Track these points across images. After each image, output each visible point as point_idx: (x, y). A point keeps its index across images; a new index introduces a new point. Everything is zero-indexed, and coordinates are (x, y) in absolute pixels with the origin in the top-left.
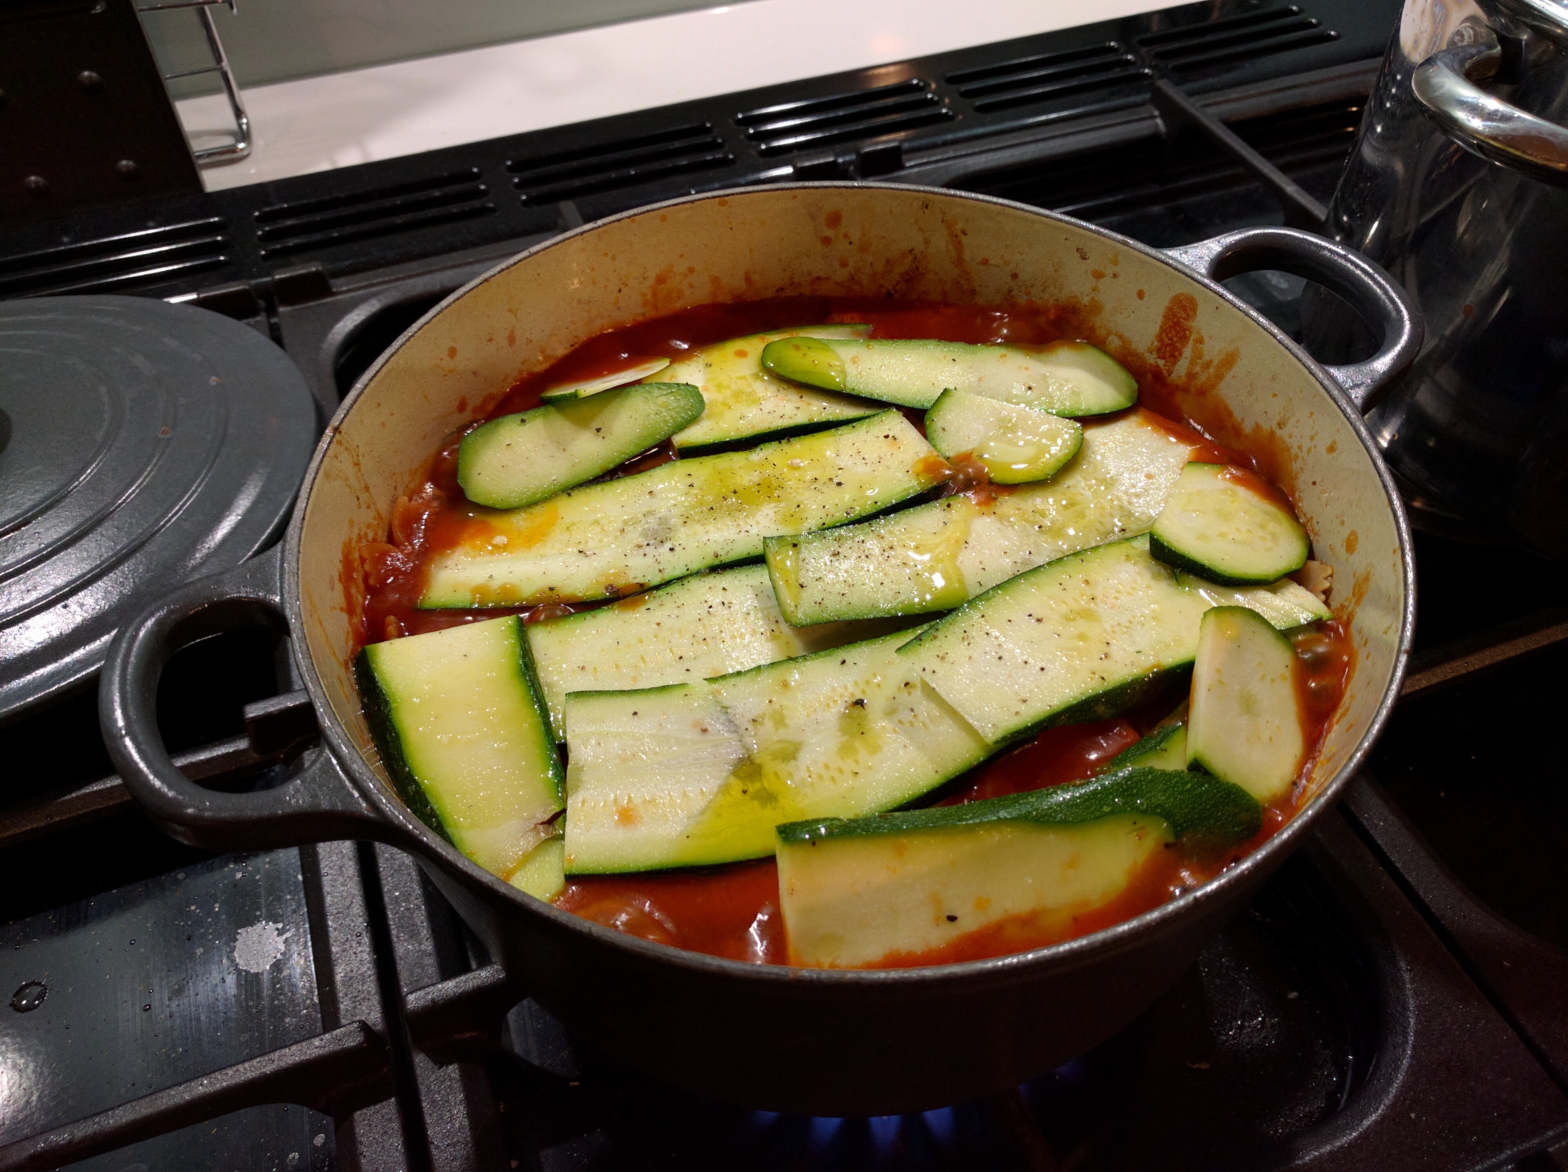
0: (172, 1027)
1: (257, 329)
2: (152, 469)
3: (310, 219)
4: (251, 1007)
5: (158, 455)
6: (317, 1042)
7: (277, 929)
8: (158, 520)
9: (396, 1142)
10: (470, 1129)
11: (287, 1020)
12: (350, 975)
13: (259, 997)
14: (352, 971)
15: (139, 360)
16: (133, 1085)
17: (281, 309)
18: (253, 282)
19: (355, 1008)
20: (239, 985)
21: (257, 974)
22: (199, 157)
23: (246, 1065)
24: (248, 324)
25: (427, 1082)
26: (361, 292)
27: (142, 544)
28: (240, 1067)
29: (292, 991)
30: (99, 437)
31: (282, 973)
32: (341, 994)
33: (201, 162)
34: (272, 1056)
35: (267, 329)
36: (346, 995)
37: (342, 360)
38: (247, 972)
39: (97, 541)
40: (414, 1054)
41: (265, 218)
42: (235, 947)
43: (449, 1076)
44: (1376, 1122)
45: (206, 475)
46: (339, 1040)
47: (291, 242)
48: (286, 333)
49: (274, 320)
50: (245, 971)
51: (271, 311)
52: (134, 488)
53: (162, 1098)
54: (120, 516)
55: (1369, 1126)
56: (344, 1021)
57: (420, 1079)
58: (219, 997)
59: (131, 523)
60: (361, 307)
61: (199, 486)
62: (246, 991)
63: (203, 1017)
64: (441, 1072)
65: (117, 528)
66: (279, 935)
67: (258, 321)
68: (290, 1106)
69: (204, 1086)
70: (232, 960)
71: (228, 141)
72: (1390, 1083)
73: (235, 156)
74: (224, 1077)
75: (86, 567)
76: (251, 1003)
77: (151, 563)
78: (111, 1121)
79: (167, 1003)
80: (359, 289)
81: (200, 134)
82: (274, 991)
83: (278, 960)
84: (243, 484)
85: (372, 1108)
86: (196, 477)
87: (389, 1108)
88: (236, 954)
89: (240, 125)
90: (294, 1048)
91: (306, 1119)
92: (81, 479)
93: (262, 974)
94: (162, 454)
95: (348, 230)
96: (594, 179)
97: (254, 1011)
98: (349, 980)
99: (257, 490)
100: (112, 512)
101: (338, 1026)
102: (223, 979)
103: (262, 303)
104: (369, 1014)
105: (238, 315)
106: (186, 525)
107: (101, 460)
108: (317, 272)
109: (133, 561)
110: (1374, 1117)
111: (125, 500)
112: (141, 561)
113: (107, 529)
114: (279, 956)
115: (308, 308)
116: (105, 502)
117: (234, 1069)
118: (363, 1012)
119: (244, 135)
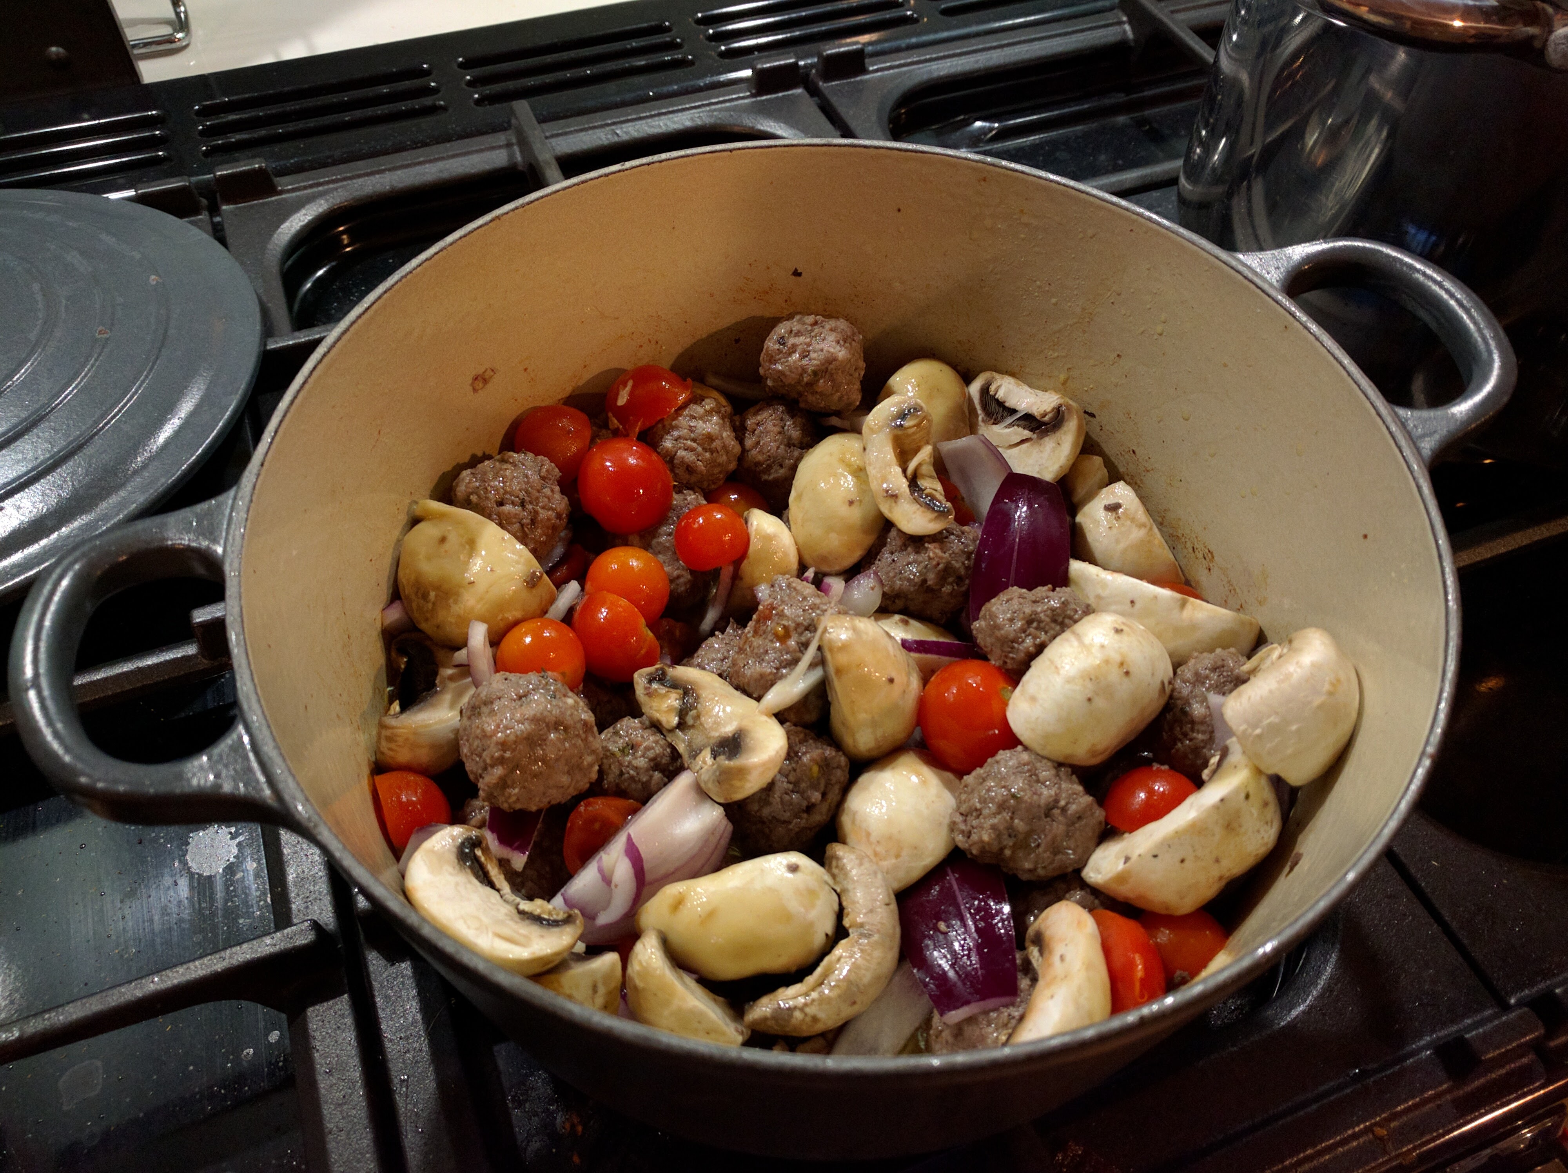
0: (124, 929)
1: (200, 228)
2: (89, 370)
3: (253, 114)
4: (204, 908)
5: (96, 355)
6: (268, 940)
7: (230, 833)
8: (97, 423)
9: (349, 1036)
10: (423, 1023)
11: (241, 921)
12: (302, 876)
13: (212, 899)
14: (303, 872)
15: (73, 257)
16: (86, 984)
17: (224, 207)
18: (194, 179)
19: (307, 907)
20: (192, 888)
21: (210, 877)
22: (134, 46)
23: (197, 963)
24: (191, 222)
25: (380, 979)
26: (309, 191)
27: (80, 447)
28: (191, 965)
29: (245, 894)
30: (33, 336)
31: (235, 875)
32: (293, 895)
33: (136, 52)
34: (222, 954)
35: (210, 228)
36: (298, 895)
37: (290, 262)
38: (200, 875)
39: (33, 442)
40: (367, 952)
41: (205, 112)
42: (187, 850)
43: (402, 973)
44: (1303, 1012)
45: (147, 377)
46: (291, 938)
47: (234, 138)
48: (229, 232)
49: (218, 219)
50: (197, 874)
51: (214, 210)
52: (71, 389)
53: (112, 995)
54: (56, 417)
55: (1297, 1016)
56: (295, 921)
57: (373, 976)
58: (172, 899)
59: (68, 426)
60: (307, 207)
61: (139, 388)
62: (199, 893)
63: (156, 918)
64: (393, 970)
65: (54, 430)
66: (231, 839)
67: (200, 220)
68: (244, 1003)
69: (156, 983)
70: (185, 863)
71: (166, 30)
72: (1318, 975)
73: (173, 46)
74: (175, 974)
75: (22, 469)
76: (204, 905)
77: (90, 467)
78: (61, 1018)
79: (119, 905)
80: (305, 188)
81: (135, 22)
82: (227, 893)
83: (232, 863)
84: (186, 387)
85: (325, 1004)
86: (136, 379)
87: (342, 1005)
88: (188, 857)
89: (178, 14)
90: (245, 946)
91: (260, 1016)
92: (15, 379)
93: (215, 876)
94: (99, 355)
95: (291, 127)
96: (548, 78)
97: (208, 912)
98: (301, 880)
99: (201, 393)
100: (47, 414)
101: (289, 923)
102: (175, 882)
103: (204, 202)
104: (321, 913)
105: (180, 213)
106: (126, 428)
107: (36, 359)
108: (260, 168)
109: (71, 463)
110: (1302, 1008)
111: (61, 402)
112: (80, 464)
113: (43, 431)
114: (232, 860)
115: (252, 206)
116: (40, 403)
117: (185, 966)
118: (315, 911)
119: (182, 25)
